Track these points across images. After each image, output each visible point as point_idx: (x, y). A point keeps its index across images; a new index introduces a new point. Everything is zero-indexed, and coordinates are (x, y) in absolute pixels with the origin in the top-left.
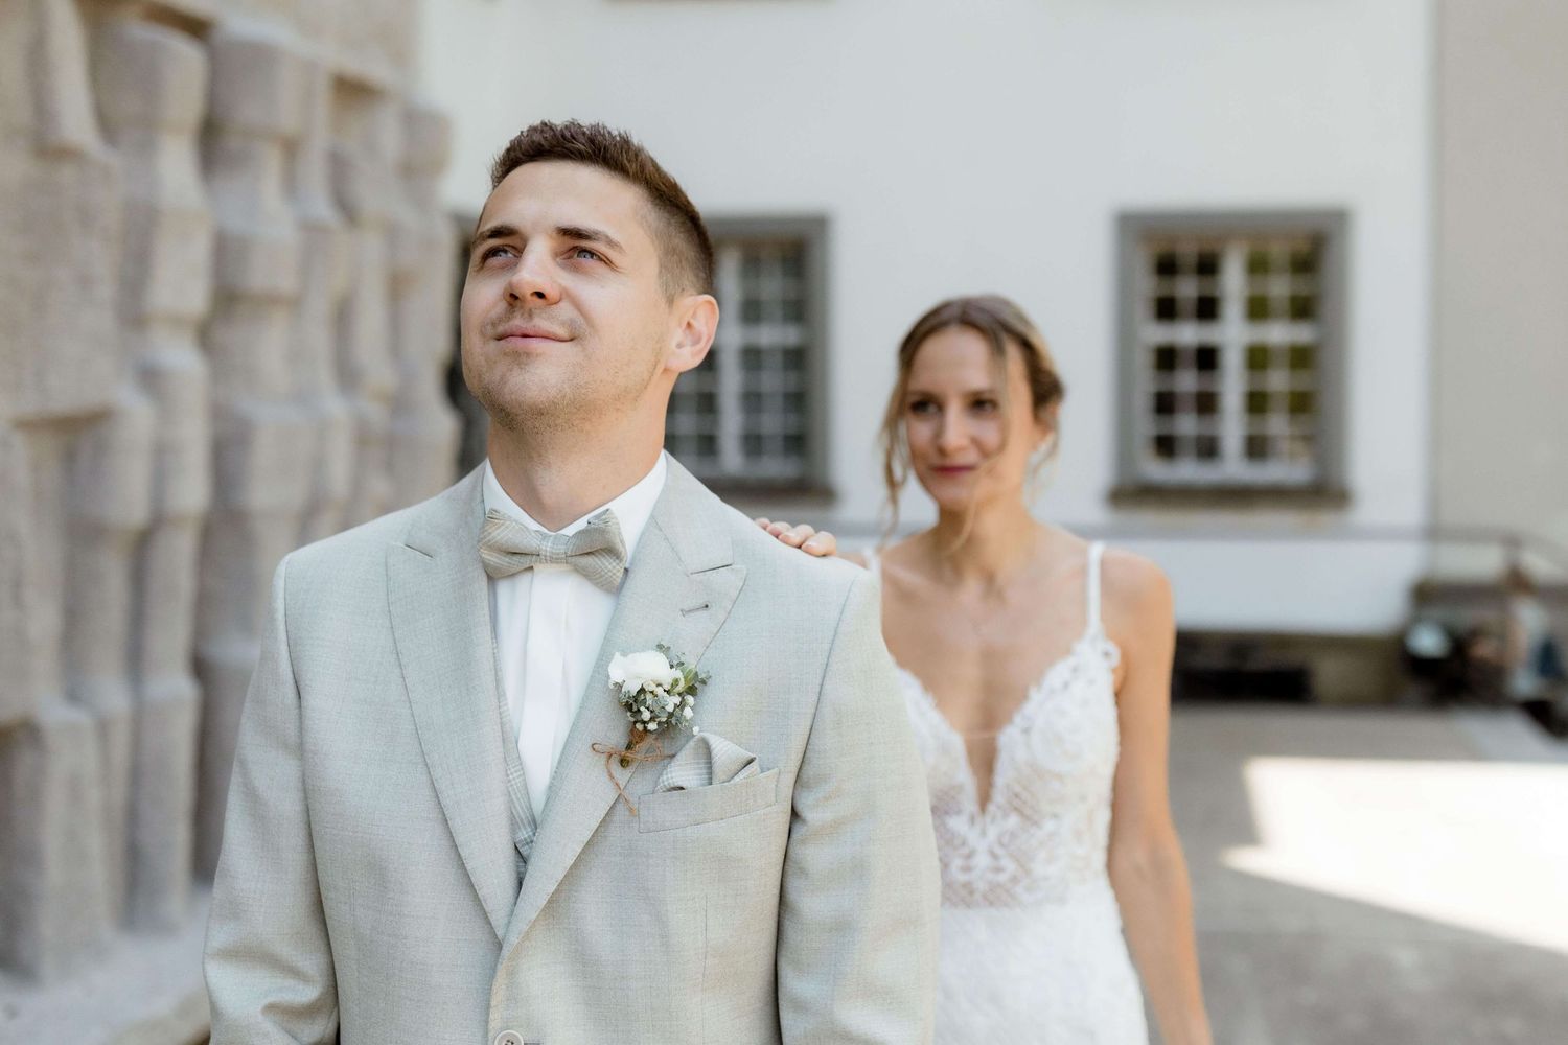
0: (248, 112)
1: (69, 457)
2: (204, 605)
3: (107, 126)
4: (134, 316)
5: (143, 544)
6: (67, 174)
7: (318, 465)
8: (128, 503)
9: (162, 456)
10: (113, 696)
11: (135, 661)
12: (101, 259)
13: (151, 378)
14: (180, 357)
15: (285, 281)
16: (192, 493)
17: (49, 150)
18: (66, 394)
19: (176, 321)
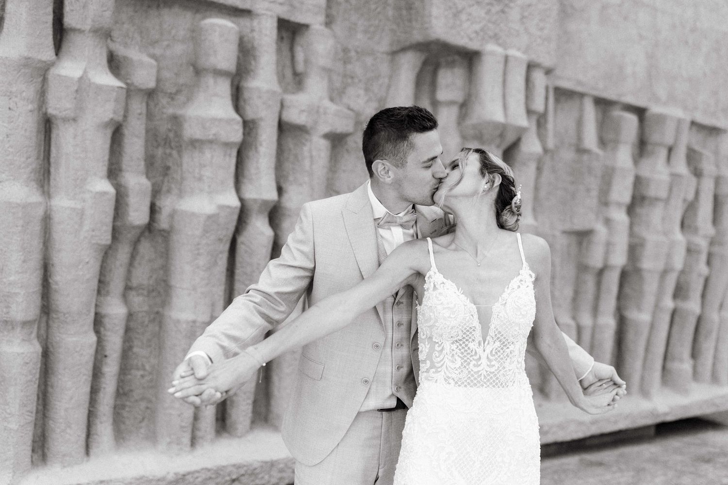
0: (654, 137)
1: (580, 244)
2: (620, 296)
3: (602, 142)
4: (604, 202)
5: (601, 273)
6: (585, 157)
7: (669, 256)
8: (596, 260)
9: (609, 245)
10: (586, 320)
11: (595, 310)
12: (594, 183)
13: (608, 222)
14: (620, 217)
15: (663, 194)
16: (619, 259)
17: (581, 150)
18: (579, 225)
19: (619, 204)
